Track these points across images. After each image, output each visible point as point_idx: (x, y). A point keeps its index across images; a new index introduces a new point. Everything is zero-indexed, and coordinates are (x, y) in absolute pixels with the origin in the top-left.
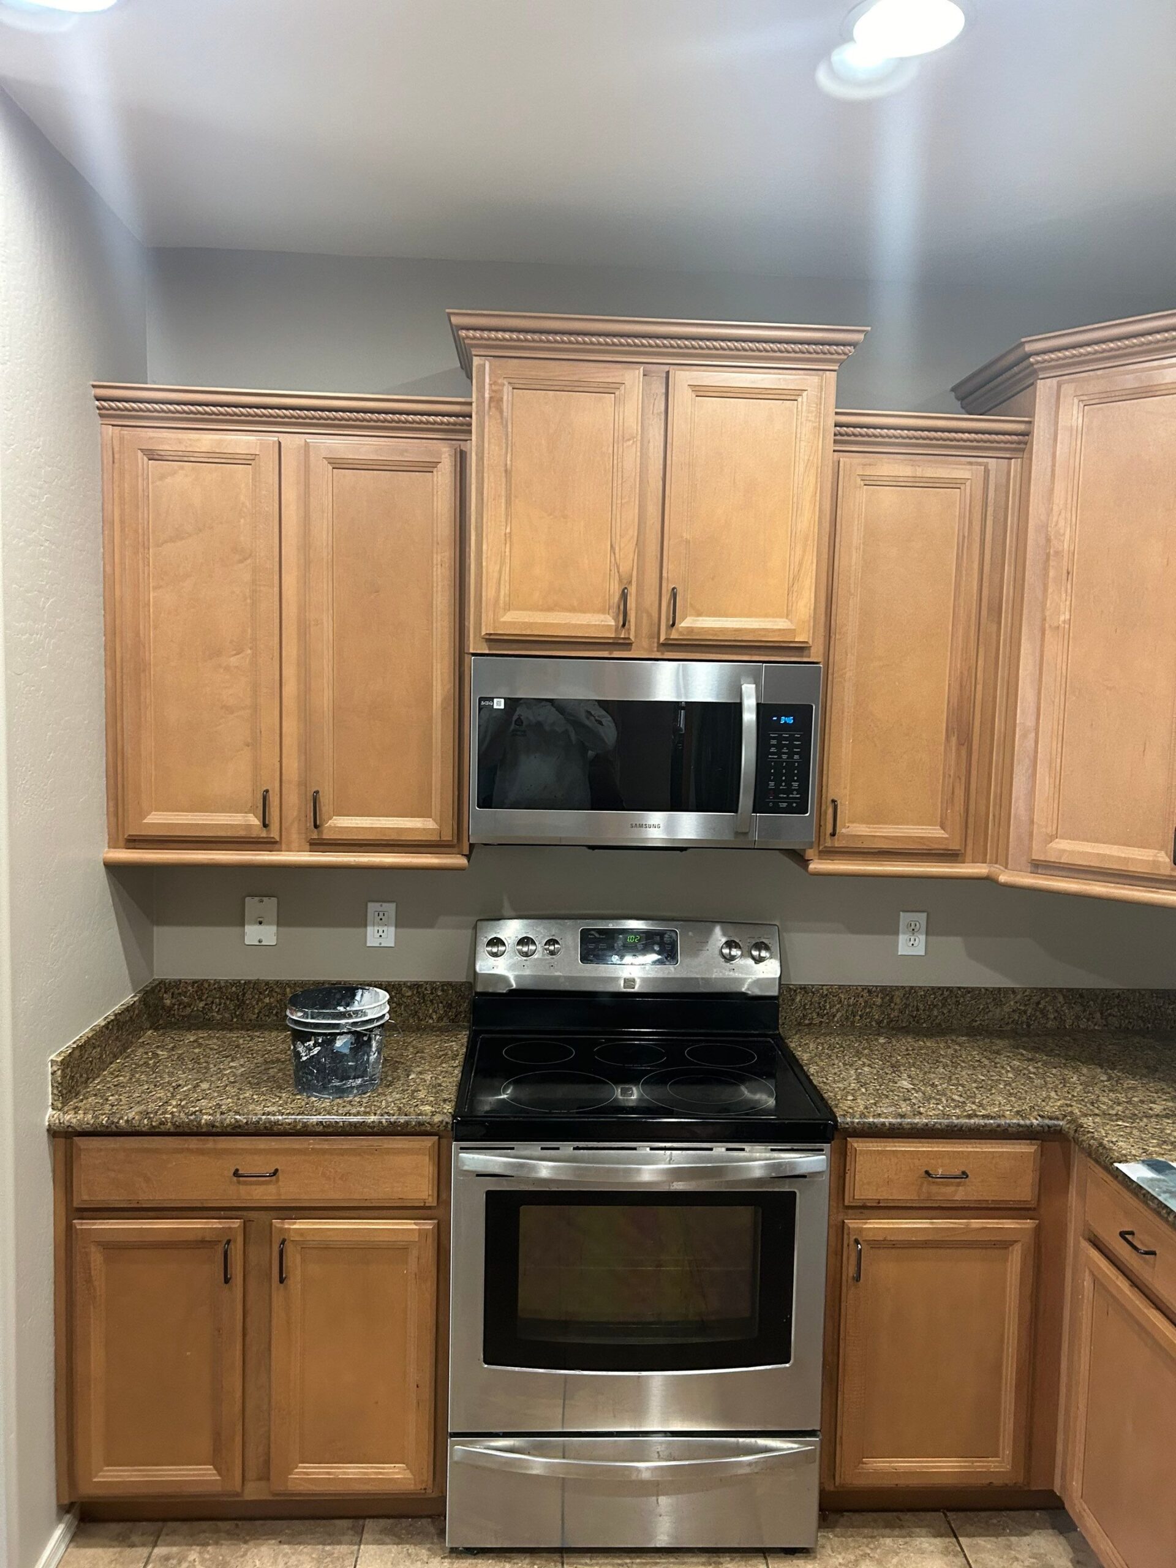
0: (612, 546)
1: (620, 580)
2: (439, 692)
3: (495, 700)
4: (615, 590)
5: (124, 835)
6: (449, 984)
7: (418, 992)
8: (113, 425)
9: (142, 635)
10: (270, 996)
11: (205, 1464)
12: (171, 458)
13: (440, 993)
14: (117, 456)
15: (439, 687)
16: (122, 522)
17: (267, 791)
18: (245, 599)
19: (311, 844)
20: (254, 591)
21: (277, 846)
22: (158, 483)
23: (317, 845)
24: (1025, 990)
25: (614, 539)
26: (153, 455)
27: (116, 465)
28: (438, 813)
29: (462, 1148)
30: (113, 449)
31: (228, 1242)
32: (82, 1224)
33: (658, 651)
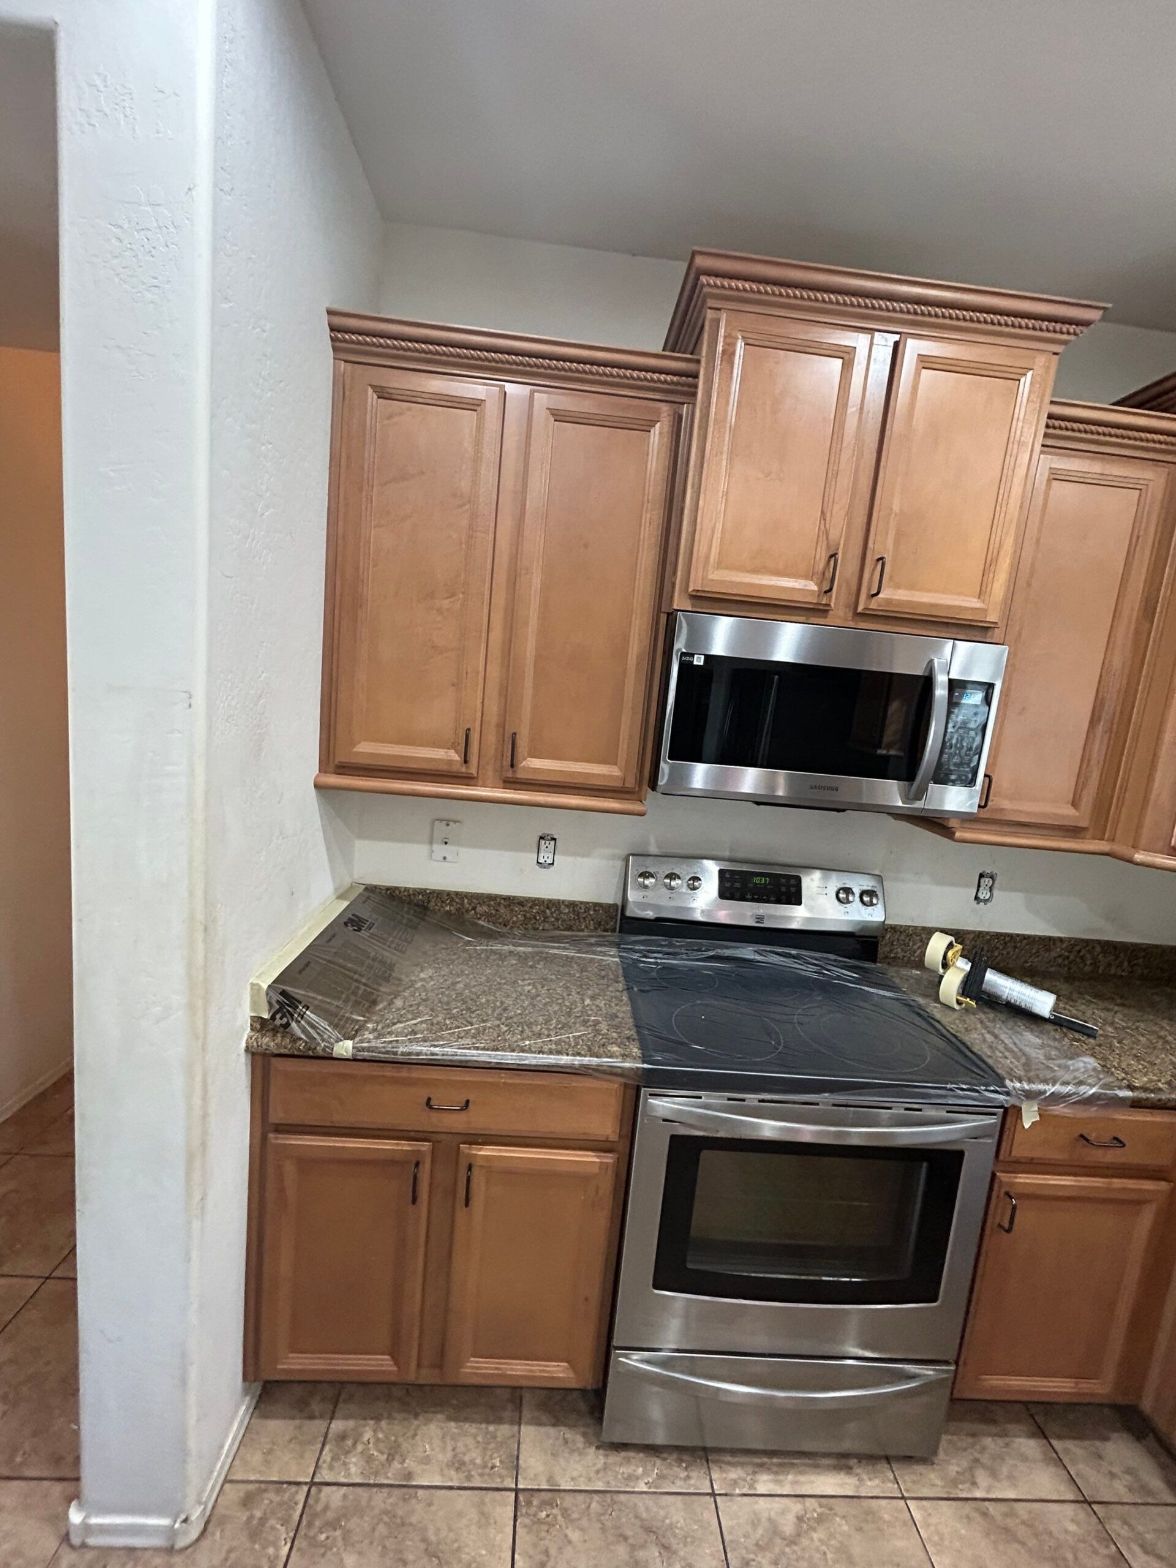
0: (822, 512)
1: (828, 547)
2: (635, 648)
3: (696, 656)
4: (822, 555)
5: (334, 761)
6: (600, 905)
7: (574, 911)
8: (345, 361)
9: (361, 571)
10: (450, 905)
11: (384, 1354)
12: (400, 397)
13: (592, 913)
14: (347, 393)
15: (637, 642)
16: (348, 457)
17: (469, 729)
18: (461, 544)
19: (505, 782)
20: (470, 537)
21: (472, 782)
22: (386, 422)
23: (511, 783)
24: (1070, 939)
25: (825, 506)
26: (383, 394)
27: (347, 401)
28: (624, 763)
29: (651, 1095)
30: (344, 384)
31: (417, 1164)
32: (277, 1138)
33: (852, 620)
